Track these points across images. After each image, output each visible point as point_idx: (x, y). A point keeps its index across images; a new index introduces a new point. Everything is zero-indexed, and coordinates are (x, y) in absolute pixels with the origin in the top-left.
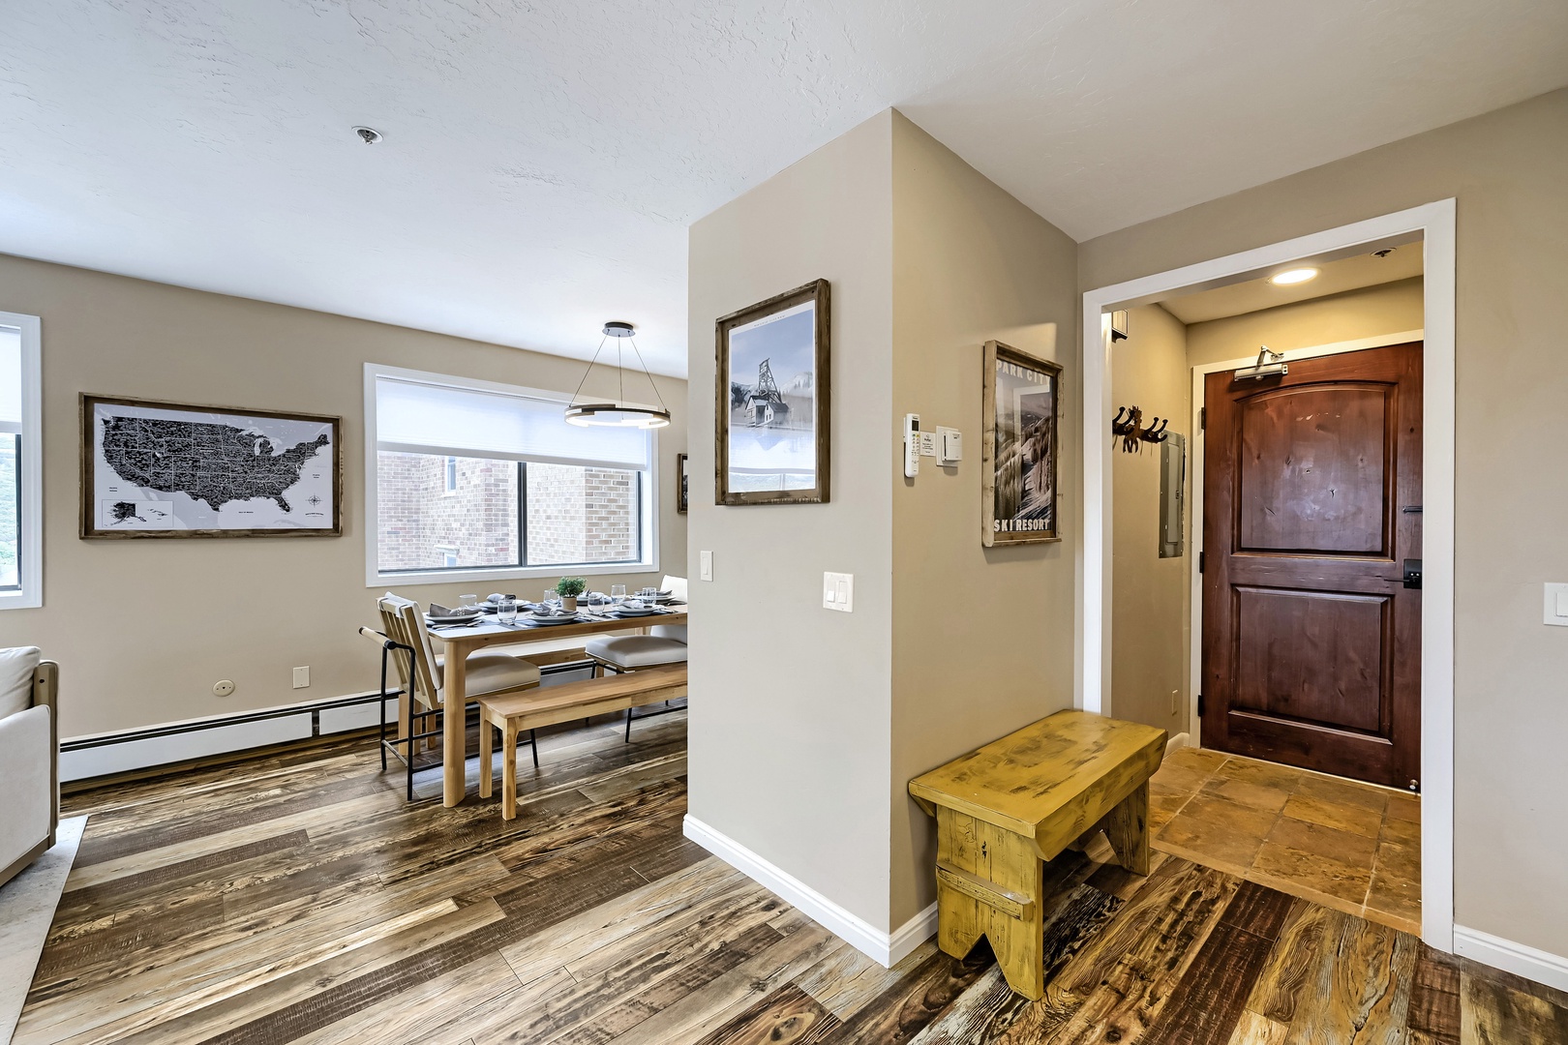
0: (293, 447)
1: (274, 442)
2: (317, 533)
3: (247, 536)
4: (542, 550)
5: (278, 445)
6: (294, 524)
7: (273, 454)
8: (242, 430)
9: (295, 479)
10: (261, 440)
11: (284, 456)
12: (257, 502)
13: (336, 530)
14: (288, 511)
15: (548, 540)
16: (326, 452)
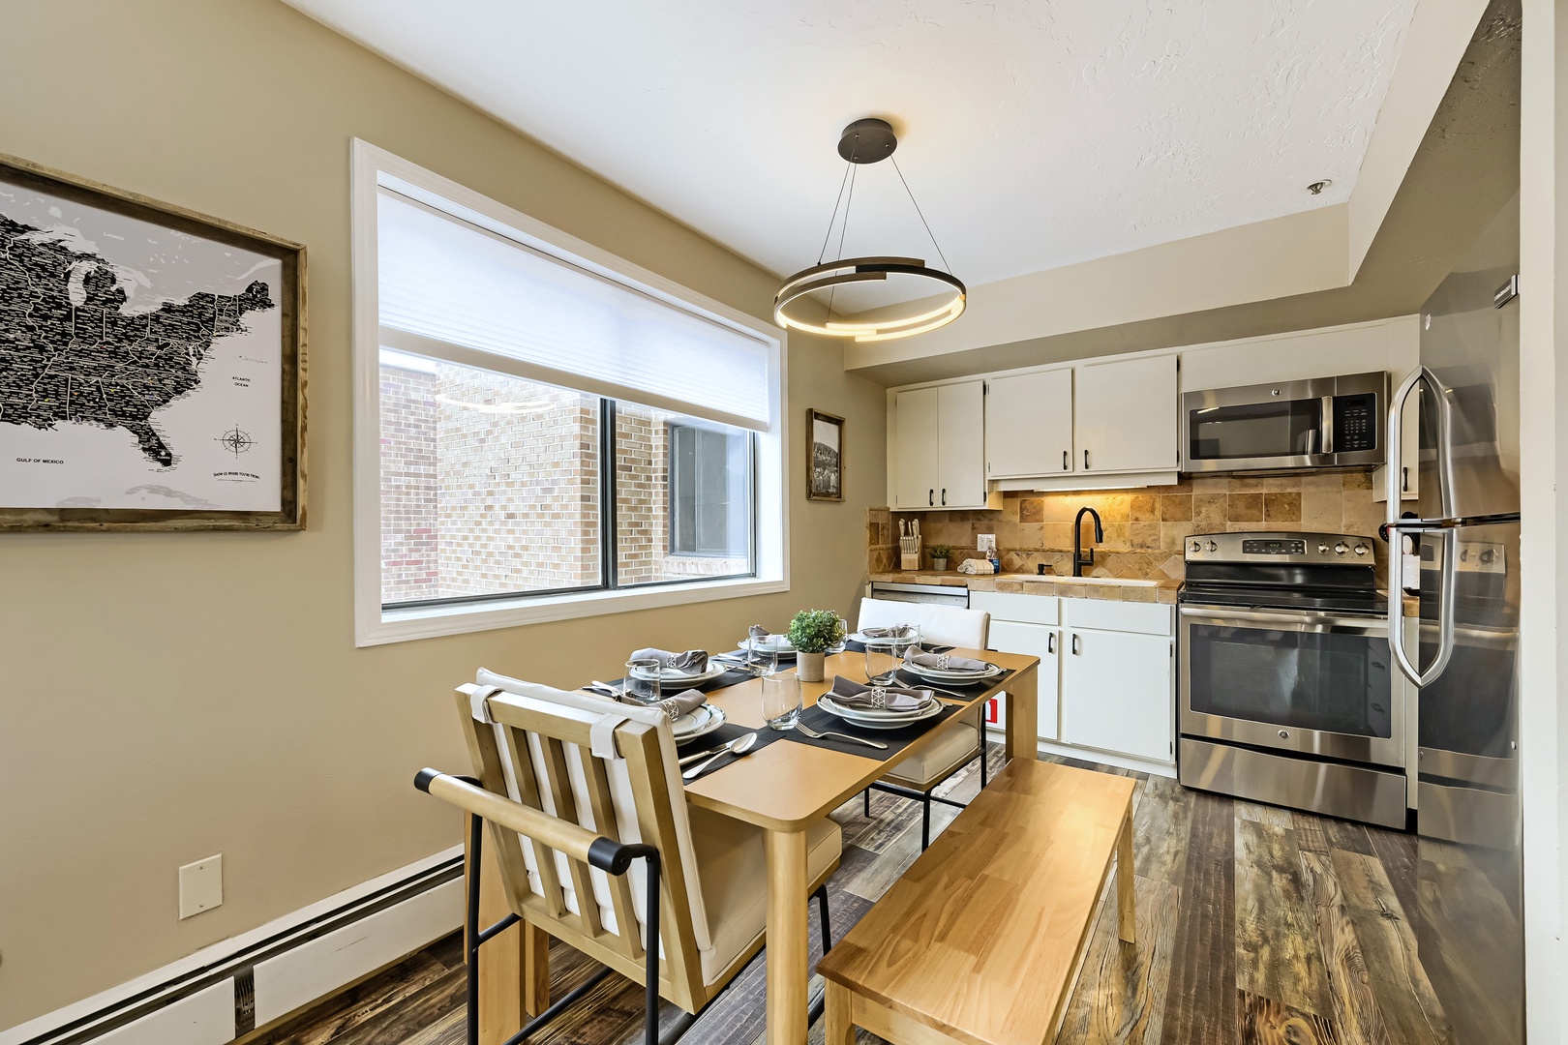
0: (181, 301)
1: (127, 279)
2: (242, 522)
3: (47, 527)
4: (498, 562)
5: (140, 288)
6: (183, 497)
7: (126, 310)
8: (26, 228)
9: (186, 383)
10: (87, 267)
11: (156, 318)
12: (75, 436)
13: (290, 515)
14: (167, 463)
15: (510, 547)
16: (264, 326)
